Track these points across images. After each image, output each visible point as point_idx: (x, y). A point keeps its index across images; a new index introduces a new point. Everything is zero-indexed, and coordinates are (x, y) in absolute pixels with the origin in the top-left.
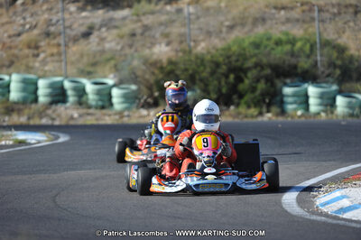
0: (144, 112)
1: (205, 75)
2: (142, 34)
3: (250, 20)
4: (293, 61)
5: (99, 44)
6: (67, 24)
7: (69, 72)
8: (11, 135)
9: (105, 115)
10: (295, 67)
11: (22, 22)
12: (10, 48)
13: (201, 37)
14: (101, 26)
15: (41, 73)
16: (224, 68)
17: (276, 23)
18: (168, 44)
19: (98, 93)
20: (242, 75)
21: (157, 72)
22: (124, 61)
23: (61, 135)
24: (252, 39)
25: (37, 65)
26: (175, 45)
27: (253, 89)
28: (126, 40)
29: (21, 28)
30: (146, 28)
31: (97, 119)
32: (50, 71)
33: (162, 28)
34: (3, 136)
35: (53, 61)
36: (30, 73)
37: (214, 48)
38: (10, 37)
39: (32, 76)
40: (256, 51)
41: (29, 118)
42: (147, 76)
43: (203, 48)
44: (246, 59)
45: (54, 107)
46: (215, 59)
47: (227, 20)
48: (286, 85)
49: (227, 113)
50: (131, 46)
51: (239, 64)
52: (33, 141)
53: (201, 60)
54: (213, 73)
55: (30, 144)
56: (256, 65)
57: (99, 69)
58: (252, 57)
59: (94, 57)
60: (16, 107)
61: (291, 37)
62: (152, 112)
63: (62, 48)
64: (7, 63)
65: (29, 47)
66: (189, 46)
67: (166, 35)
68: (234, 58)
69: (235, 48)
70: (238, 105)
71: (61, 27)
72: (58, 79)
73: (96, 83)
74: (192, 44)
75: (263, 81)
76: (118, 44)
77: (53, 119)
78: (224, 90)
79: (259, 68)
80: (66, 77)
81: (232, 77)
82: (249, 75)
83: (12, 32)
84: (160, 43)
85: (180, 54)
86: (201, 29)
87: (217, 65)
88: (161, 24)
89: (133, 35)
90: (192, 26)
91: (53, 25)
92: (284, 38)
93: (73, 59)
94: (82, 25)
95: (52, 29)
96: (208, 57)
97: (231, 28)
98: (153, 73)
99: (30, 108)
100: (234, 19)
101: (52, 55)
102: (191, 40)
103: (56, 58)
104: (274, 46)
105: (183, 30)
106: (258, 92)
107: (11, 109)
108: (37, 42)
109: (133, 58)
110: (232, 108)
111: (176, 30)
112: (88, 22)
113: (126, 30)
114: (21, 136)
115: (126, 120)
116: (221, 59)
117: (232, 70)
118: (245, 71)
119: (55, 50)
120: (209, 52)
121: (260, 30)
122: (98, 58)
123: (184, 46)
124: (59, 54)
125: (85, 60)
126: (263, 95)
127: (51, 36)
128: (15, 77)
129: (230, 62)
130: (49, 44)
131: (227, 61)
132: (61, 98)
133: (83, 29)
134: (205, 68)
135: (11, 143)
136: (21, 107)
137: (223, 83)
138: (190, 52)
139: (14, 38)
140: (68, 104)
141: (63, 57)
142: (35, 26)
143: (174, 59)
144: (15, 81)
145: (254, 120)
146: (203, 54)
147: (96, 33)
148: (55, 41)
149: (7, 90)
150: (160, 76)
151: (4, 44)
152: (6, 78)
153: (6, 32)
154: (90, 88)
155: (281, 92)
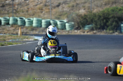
0: (76, 31)
1: (96, 20)
2: (76, 6)
3: (111, 3)
5: (62, 9)
6: (52, 2)
8: (33, 38)
9: (63, 32)
11: (37, 1)
12: (33, 9)
13: (95, 7)
14: (63, 3)
15: (43, 18)
16: (102, 18)
17: (120, 4)
18: (84, 9)
19: (61, 24)
20: (108, 20)
21: (80, 18)
22: (70, 14)
24: (112, 9)
25: (42, 15)
26: (87, 10)
27: (112, 25)
28: (71, 8)
29: (37, 3)
30: (77, 4)
31: (61, 33)
32: (46, 17)
33: (83, 4)
34: (30, 38)
35: (47, 14)
37: (99, 11)
38: (33, 6)
39: (40, 19)
40: (113, 13)
41: (39, 32)
42: (77, 20)
44: (109, 15)
47: (103, 2)
48: (122, 23)
49: (103, 32)
50: (72, 10)
51: (107, 16)
53: (95, 15)
54: (99, 19)
56: (112, 17)
57: (62, 17)
58: (111, 14)
59: (60, 13)
60: (35, 28)
62: (79, 31)
63: (50, 10)
64: (32, 14)
65: (40, 9)
67: (84, 7)
69: (106, 11)
70: (106, 29)
71: (50, 3)
72: (49, 20)
73: (61, 22)
74: (92, 10)
75: (115, 22)
76: (68, 9)
78: (102, 25)
79: (113, 18)
80: (51, 19)
81: (105, 21)
82: (110, 20)
83: (34, 5)
84: (82, 9)
85: (88, 13)
86: (95, 5)
87: (100, 16)
88: (82, 3)
89: (73, 6)
90: (92, 4)
91: (47, 2)
92: (122, 8)
93: (54, 13)
95: (47, 4)
96: (97, 14)
97: (105, 4)
99: (40, 29)
100: (106, 2)
101: (47, 12)
102: (92, 8)
104: (119, 11)
105: (89, 5)
106: (113, 26)
107: (33, 29)
108: (42, 8)
109: (73, 14)
110: (105, 30)
111: (87, 5)
112: (59, 2)
113: (71, 5)
114: (36, 38)
115: (70, 33)
116: (101, 15)
117: (105, 18)
118: (109, 19)
119: (48, 10)
120: (97, 12)
121: (114, 6)
123: (89, 10)
124: (49, 12)
125: (58, 14)
126: (115, 26)
127: (47, 6)
129: (104, 16)
130: (46, 9)
133: (57, 4)
134: (96, 17)
135: (33, 40)
136: (37, 28)
138: (91, 12)
139: (35, 6)
142: (42, 3)
143: (86, 14)
144: (35, 20)
145: (111, 35)
146: (95, 13)
147: (61, 6)
149: (32, 23)
150: (82, 20)
151: (32, 8)
152: (32, 19)
153: (32, 4)
154: (59, 23)
155: (120, 26)
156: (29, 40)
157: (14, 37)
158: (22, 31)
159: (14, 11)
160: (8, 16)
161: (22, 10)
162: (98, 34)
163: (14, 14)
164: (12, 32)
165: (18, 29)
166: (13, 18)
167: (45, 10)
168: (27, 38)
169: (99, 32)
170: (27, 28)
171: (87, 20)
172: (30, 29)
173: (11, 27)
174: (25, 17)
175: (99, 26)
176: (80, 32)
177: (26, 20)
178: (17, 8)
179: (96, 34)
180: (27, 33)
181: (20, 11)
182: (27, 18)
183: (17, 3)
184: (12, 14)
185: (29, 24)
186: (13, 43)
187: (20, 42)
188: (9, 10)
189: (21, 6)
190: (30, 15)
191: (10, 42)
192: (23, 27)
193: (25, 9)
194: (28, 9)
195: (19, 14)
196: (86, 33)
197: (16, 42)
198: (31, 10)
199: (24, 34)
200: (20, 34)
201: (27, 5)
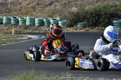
0: (69, 29)
1: (88, 17)
2: (68, 4)
4: (116, 12)
5: (54, 7)
6: (44, 1)
7: (45, 16)
8: (27, 36)
10: (117, 14)
12: (26, 8)
13: (87, 5)
14: (55, 1)
15: (36, 16)
16: (94, 15)
18: (76, 7)
20: (100, 17)
21: (73, 16)
22: (62, 12)
23: (42, 36)
24: (103, 6)
25: (35, 14)
26: (79, 7)
27: (104, 21)
28: (63, 6)
29: (29, 2)
30: (69, 2)
32: (39, 16)
33: (75, 2)
34: (24, 36)
35: (40, 13)
36: (32, 16)
37: (91, 8)
38: (26, 5)
39: (33, 17)
40: (105, 9)
41: (32, 31)
42: (70, 17)
43: (87, 8)
44: (101, 12)
45: (40, 27)
46: (91, 12)
48: (114, 20)
49: (95, 29)
50: (65, 8)
51: (99, 13)
52: (34, 38)
53: (87, 12)
54: (91, 16)
55: (33, 39)
57: (54, 15)
59: (53, 11)
60: (28, 27)
61: (116, 5)
63: (43, 8)
64: (25, 13)
65: (32, 8)
66: (83, 8)
67: (76, 4)
68: (97, 11)
69: (98, 8)
70: (99, 26)
71: (42, 2)
72: (42, 18)
73: (53, 20)
74: (84, 7)
75: (106, 19)
76: (60, 7)
77: (40, 31)
78: (94, 22)
79: (105, 15)
80: (44, 18)
81: (97, 17)
82: (102, 17)
83: (27, 3)
84: (74, 7)
85: (80, 10)
86: (87, 2)
87: (92, 14)
89: (65, 4)
90: (84, 1)
91: (40, 1)
92: (113, 5)
93: (46, 12)
94: (49, 1)
95: (40, 2)
96: (89, 11)
97: (97, 2)
98: (72, 16)
99: (33, 28)
101: (40, 11)
103: (41, 11)
104: (110, 8)
105: (81, 3)
106: (105, 22)
107: (26, 28)
108: (35, 6)
109: (65, 12)
110: (97, 27)
111: (79, 2)
113: (63, 3)
114: (30, 36)
116: (93, 12)
117: (97, 15)
119: (40, 9)
120: (89, 10)
121: (106, 3)
122: (54, 12)
123: (81, 8)
124: (42, 10)
125: (50, 12)
126: (107, 23)
127: (39, 5)
128: (28, 18)
129: (96, 13)
130: (38, 7)
131: (95, 12)
132: (42, 24)
133: (49, 2)
134: (88, 15)
135: (27, 38)
136: (30, 27)
137: (94, 19)
138: (83, 9)
139: (27, 5)
140: (45, 26)
141: (43, 11)
142: (34, 2)
143: (78, 12)
144: (28, 19)
146: (87, 10)
147: (53, 4)
148: (40, 6)
149: (25, 22)
150: (74, 17)
151: (24, 7)
152: (25, 18)
153: (25, 3)
154: (51, 21)
155: (112, 22)
156: (22, 39)
157: (8, 36)
158: (16, 30)
159: (7, 10)
160: (2, 16)
161: (15, 9)
162: (91, 31)
163: (7, 13)
164: (6, 31)
165: (12, 28)
166: (6, 17)
167: (38, 9)
168: (21, 37)
169: (91, 29)
170: (20, 27)
171: (79, 17)
172: (23, 27)
173: (4, 27)
174: (18, 16)
175: (91, 23)
176: (72, 30)
177: (20, 19)
178: (10, 8)
179: (89, 31)
180: (20, 31)
181: (13, 11)
182: (21, 17)
183: (10, 3)
184: (5, 13)
185: (22, 23)
186: (7, 42)
187: (14, 40)
188: (1, 9)
189: (14, 6)
190: (23, 14)
191: (4, 41)
192: (16, 26)
193: (18, 8)
194: (21, 7)
195: (12, 13)
196: (78, 31)
197: (10, 41)
198: (24, 9)
199: (17, 32)
200: (14, 33)
201: (19, 4)
